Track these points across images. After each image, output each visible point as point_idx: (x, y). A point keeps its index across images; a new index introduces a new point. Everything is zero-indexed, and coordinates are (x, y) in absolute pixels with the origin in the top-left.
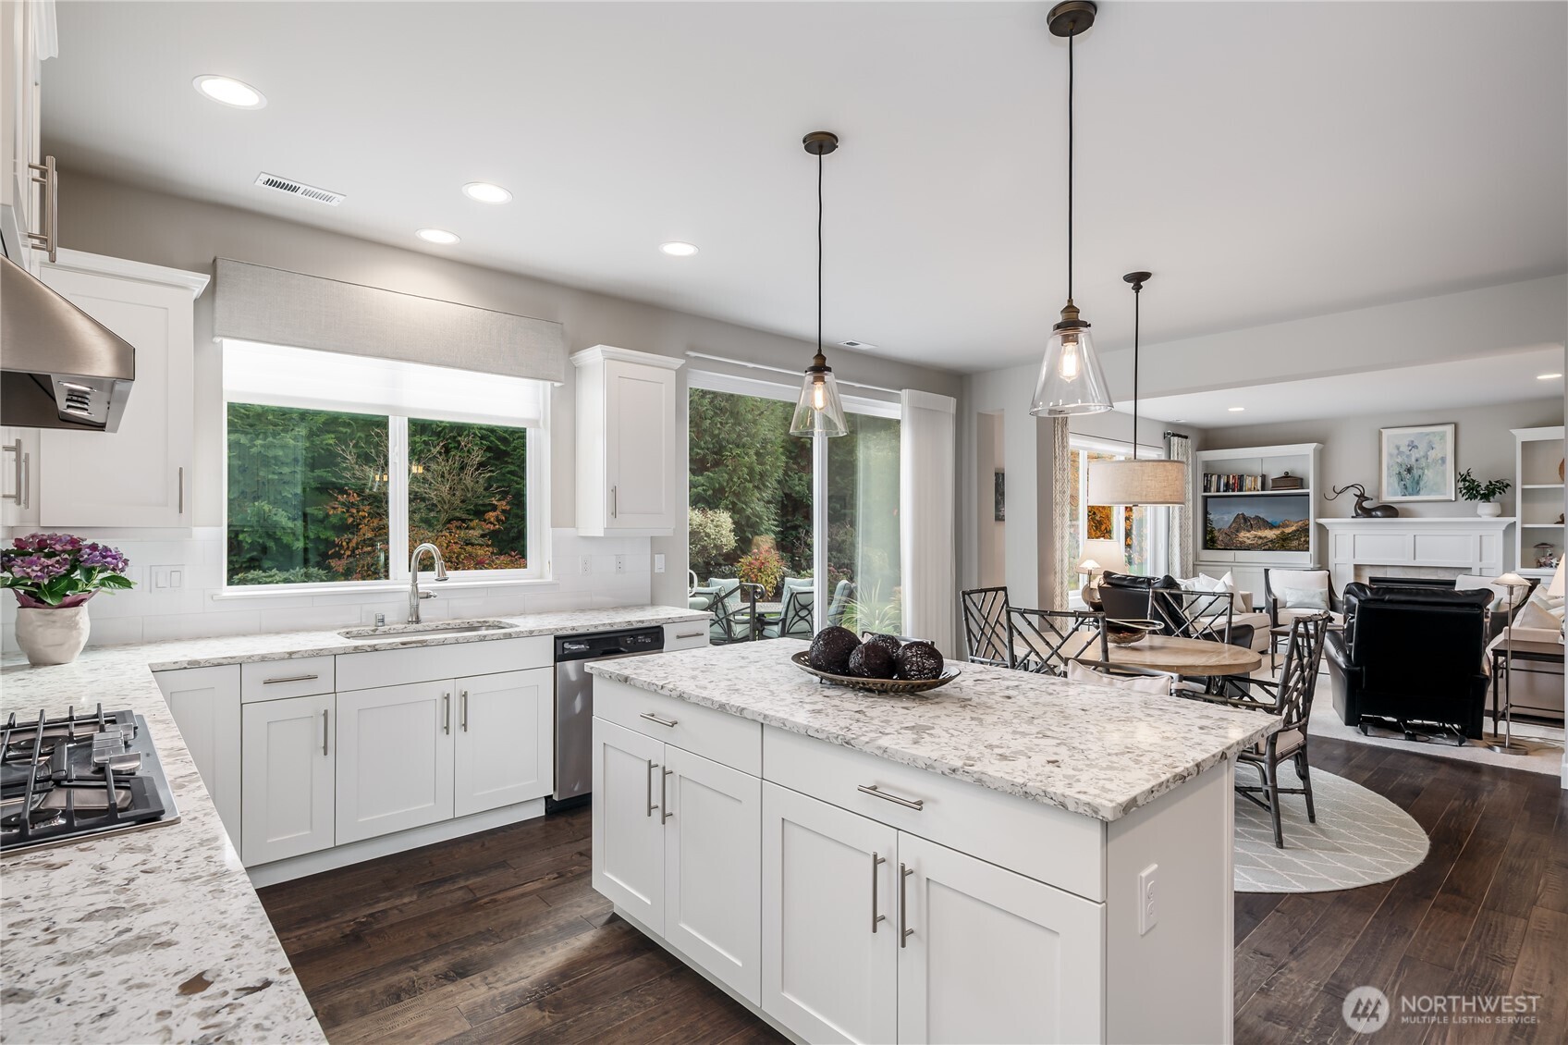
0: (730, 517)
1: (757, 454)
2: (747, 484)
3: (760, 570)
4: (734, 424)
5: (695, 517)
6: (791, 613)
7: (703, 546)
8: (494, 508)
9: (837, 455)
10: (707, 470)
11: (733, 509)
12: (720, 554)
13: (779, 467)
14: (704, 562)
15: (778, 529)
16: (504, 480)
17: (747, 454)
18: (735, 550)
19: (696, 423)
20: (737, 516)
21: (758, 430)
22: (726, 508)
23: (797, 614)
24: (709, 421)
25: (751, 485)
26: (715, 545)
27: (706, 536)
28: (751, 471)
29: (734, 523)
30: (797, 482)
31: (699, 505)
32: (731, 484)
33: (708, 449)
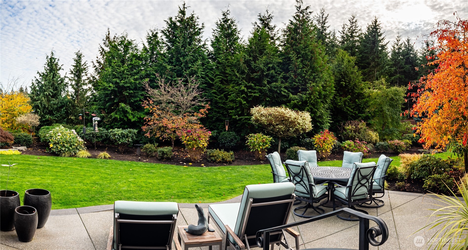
0: (310, 115)
1: (323, 86)
2: (318, 100)
3: (324, 141)
4: (312, 72)
5: (292, 114)
6: (355, 182)
7: (296, 129)
8: (203, 107)
9: (356, 90)
10: (299, 92)
11: (312, 112)
12: (305, 133)
13: (332, 93)
14: (297, 136)
15: (331, 122)
16: (211, 96)
17: (318, 86)
18: (311, 131)
19: (294, 71)
20: (313, 115)
21: (323, 76)
22: (308, 111)
23: (359, 182)
24: (300, 70)
25: (320, 100)
26: (302, 129)
27: (298, 124)
28: (320, 93)
29: (311, 118)
30: (339, 101)
31: (295, 109)
32: (310, 99)
33: (300, 83)
